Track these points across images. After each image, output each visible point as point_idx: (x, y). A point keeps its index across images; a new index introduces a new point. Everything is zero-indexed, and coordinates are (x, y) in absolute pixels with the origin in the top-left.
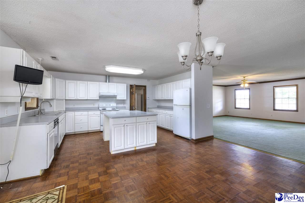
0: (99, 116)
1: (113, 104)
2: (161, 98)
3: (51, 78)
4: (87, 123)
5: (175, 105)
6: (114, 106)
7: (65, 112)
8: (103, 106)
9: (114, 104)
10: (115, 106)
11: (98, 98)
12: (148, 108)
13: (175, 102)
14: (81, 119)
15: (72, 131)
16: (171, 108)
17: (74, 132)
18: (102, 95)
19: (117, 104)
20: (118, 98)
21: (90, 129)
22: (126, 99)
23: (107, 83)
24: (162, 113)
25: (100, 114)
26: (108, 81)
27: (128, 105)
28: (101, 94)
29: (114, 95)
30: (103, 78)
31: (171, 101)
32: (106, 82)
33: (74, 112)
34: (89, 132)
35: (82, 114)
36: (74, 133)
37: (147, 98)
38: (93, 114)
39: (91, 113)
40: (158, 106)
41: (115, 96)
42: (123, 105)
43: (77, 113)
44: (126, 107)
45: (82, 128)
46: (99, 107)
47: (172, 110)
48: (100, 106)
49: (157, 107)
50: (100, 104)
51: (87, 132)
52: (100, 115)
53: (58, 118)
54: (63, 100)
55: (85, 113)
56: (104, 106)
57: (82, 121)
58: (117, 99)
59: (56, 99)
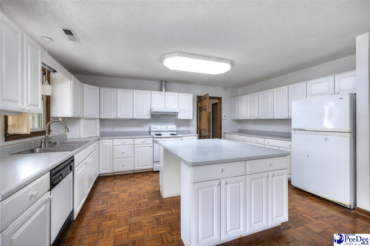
0: (151, 147)
1: (171, 126)
2: (249, 116)
3: (72, 81)
4: (132, 157)
5: (295, 130)
6: (173, 129)
7: (99, 140)
8: (156, 130)
9: (173, 126)
10: (175, 129)
11: (149, 117)
12: (224, 133)
13: (295, 124)
14: (124, 151)
15: (109, 170)
16: (288, 136)
17: (112, 172)
18: (155, 112)
19: (177, 126)
20: (180, 116)
21: (137, 167)
22: (192, 118)
23: (163, 93)
24: (268, 144)
25: (152, 142)
26: (164, 90)
27: (193, 128)
28: (155, 110)
29: (174, 111)
30: (157, 85)
31: (288, 121)
32: (161, 90)
33: (112, 140)
34: (136, 172)
35: (124, 144)
36: (111, 174)
37: (223, 118)
38: (142, 143)
39: (138, 141)
40: (239, 130)
41: (175, 113)
42: (186, 127)
43: (117, 142)
44: (192, 132)
45: (124, 165)
46: (150, 132)
47: (289, 140)
48: (152, 129)
49: (237, 131)
50: (152, 127)
51: (132, 172)
52: (152, 145)
53: (73, 157)
54: (95, 119)
55: (129, 141)
56: (158, 129)
57: (124, 153)
58: (178, 118)
59: (84, 117)
